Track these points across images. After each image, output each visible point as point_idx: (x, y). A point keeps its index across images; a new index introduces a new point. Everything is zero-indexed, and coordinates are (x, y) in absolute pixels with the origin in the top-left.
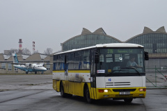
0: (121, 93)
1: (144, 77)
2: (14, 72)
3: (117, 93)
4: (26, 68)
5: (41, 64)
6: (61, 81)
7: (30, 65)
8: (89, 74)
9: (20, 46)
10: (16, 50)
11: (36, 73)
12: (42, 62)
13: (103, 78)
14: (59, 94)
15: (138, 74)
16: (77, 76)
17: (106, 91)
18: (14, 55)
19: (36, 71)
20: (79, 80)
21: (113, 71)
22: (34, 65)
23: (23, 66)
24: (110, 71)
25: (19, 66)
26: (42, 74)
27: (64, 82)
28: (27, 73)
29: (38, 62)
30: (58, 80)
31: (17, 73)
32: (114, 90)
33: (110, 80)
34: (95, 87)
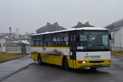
0: (94, 64)
3: (92, 64)
5: (26, 41)
6: (39, 54)
9: (10, 31)
16: (55, 51)
18: (12, 36)
22: (23, 41)
24: (85, 47)
28: (19, 45)
32: (90, 62)
34: (76, 59)
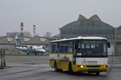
1: (106, 59)
2: (16, 53)
3: (89, 68)
4: (27, 50)
5: (41, 47)
6: (55, 61)
7: (31, 47)
8: (72, 56)
9: (22, 29)
10: (18, 33)
11: (36, 55)
12: (42, 44)
13: (80, 58)
14: (54, 69)
15: (103, 56)
16: (65, 57)
17: (82, 67)
18: (17, 38)
19: (36, 53)
20: (66, 60)
21: (87, 54)
22: (35, 47)
23: (25, 48)
24: (85, 54)
25: (21, 48)
26: (42, 55)
27: (57, 61)
28: (28, 54)
29: (38, 45)
30: (53, 60)
31: (19, 54)
32: (87, 66)
33: (84, 60)
34: (75, 64)
